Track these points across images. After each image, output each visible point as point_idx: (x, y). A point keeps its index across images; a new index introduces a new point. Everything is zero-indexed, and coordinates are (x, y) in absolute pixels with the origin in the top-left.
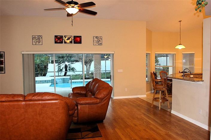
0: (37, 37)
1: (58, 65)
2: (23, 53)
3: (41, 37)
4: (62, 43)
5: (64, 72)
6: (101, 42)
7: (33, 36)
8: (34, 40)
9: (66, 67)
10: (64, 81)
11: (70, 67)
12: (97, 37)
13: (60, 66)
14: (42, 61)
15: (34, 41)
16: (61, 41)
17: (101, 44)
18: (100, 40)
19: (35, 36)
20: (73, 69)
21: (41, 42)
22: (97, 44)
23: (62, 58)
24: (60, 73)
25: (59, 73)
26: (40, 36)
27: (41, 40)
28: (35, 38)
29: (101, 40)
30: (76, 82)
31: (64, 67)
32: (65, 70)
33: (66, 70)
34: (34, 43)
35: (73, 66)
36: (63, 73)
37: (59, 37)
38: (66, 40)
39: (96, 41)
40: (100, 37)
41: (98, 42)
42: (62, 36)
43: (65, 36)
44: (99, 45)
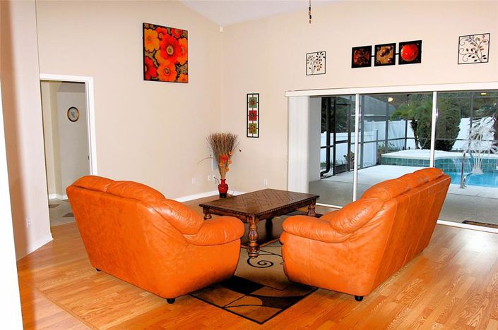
0: (315, 55)
3: (324, 55)
4: (369, 65)
6: (485, 52)
7: (308, 56)
8: (310, 63)
12: (470, 38)
15: (309, 65)
16: (366, 60)
17: (484, 59)
19: (311, 55)
22: (471, 60)
26: (321, 52)
27: (323, 62)
28: (311, 58)
29: (485, 46)
37: (362, 50)
38: (379, 58)
39: (467, 50)
40: (484, 37)
41: (474, 51)
42: (370, 47)
43: (376, 46)
44: (478, 61)
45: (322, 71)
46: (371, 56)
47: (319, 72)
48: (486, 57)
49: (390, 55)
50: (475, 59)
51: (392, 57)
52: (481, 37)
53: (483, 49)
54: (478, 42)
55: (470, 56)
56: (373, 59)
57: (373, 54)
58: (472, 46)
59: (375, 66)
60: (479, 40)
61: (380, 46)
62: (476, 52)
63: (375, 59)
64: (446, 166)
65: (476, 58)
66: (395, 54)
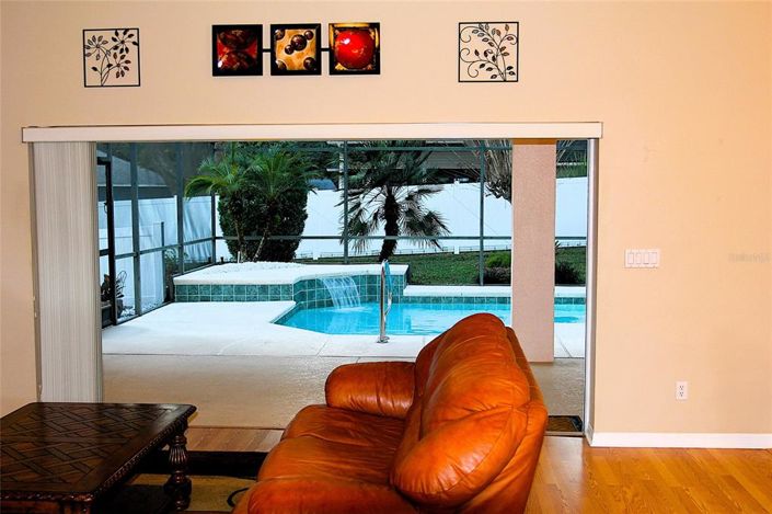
0: (108, 36)
1: (345, 202)
2: (30, 136)
3: (134, 39)
4: (256, 70)
5: (381, 242)
6: (511, 61)
7: (89, 36)
8: (94, 56)
9: (391, 210)
10: (371, 290)
11: (410, 212)
12: (481, 27)
13: (359, 205)
14: (255, 176)
15: (91, 61)
16: (249, 59)
17: (511, 75)
18: (506, 43)
19: (98, 34)
20: (428, 226)
21: (133, 66)
22: (487, 76)
23: (369, 159)
24: (357, 246)
25: (351, 243)
26: (127, 30)
27: (132, 56)
28: (98, 42)
29: (511, 49)
30: (437, 300)
31: (382, 211)
32: (387, 228)
33: (392, 229)
34: (94, 78)
35: (428, 204)
36: (375, 246)
37: (239, 32)
38: (282, 57)
39: (477, 53)
40: (507, 28)
41: (490, 56)
42: (259, 28)
43: (274, 27)
44: (499, 78)
45: (131, 77)
46: (261, 51)
47: (121, 81)
48: (514, 70)
49: (308, 52)
50: (492, 73)
51: (312, 55)
52: (501, 27)
53: (506, 54)
54: (496, 37)
55: (482, 66)
56: (266, 57)
57: (266, 44)
58: (486, 46)
59: (273, 74)
60: (499, 33)
61: (283, 27)
62: (494, 59)
63: (273, 58)
64: (312, 295)
65: (495, 72)
66: (319, 50)
